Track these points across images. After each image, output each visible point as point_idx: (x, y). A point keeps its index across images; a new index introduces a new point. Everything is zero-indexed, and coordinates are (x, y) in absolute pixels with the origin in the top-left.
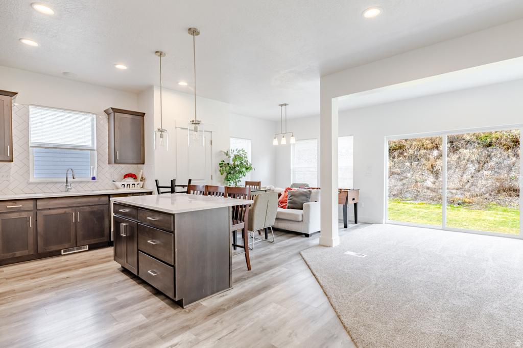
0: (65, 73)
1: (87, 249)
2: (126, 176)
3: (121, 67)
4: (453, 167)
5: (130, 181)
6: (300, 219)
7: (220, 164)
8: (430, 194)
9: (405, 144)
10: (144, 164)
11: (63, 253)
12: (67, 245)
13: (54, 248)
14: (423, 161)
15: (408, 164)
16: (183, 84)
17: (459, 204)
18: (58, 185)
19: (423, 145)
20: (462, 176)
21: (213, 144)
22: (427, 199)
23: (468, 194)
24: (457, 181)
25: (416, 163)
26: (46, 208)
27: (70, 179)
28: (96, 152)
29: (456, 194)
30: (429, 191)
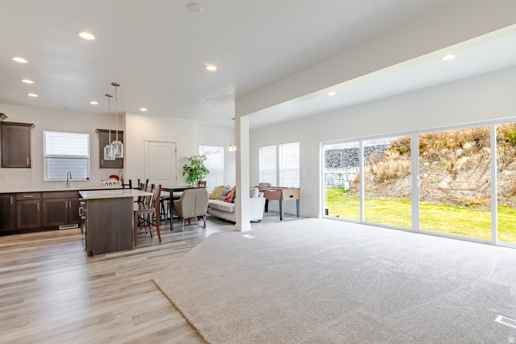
0: (65, 108)
1: (77, 227)
2: (112, 177)
3: (94, 103)
4: (475, 167)
5: (113, 180)
6: (232, 211)
7: (184, 167)
8: (440, 194)
9: (427, 143)
10: (123, 168)
11: (60, 228)
12: (62, 223)
13: (53, 224)
14: (444, 160)
15: (427, 164)
16: (143, 110)
17: (467, 206)
18: (63, 183)
19: (446, 144)
20: (481, 176)
21: (177, 152)
22: (436, 199)
23: (480, 195)
24: (473, 182)
25: (436, 162)
26: (48, 198)
27: (69, 179)
28: (89, 160)
29: (467, 195)
30: (440, 192)
